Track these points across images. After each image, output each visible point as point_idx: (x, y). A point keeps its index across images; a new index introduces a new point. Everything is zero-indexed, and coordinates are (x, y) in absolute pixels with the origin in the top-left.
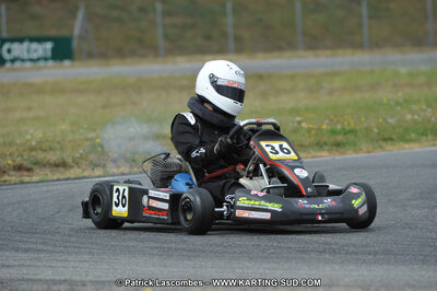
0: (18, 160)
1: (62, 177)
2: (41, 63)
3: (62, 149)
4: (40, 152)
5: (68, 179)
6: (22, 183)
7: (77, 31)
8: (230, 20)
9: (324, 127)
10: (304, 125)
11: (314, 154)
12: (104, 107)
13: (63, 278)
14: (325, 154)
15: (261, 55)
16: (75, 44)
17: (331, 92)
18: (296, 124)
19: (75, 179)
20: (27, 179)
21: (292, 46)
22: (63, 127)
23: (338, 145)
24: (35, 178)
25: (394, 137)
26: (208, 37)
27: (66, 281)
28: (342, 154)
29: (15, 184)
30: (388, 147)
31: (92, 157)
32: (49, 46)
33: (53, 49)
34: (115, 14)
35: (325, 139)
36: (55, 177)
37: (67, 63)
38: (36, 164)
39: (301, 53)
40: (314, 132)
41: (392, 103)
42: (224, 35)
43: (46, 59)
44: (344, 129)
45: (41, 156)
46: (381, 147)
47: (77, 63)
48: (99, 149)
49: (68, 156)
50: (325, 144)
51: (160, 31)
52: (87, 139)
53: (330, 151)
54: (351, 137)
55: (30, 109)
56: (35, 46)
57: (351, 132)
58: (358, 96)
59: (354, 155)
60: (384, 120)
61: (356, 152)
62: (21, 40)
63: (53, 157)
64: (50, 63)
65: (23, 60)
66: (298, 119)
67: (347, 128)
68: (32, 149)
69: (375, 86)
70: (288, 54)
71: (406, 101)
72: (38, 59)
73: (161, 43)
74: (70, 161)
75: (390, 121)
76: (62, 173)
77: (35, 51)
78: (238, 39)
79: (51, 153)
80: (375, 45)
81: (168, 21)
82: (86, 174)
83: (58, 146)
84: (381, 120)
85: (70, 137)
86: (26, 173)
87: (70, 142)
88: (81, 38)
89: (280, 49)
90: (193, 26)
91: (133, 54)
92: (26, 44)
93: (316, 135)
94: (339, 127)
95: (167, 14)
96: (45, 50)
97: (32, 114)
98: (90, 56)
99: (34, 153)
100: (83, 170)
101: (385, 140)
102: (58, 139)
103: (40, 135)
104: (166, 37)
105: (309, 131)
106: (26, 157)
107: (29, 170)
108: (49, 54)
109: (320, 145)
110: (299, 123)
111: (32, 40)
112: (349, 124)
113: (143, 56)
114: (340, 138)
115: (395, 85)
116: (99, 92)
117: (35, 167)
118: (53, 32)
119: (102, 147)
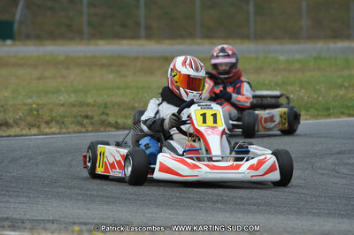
3: (4, 111)
5: (9, 136)
7: (18, 17)
8: (142, 12)
12: (39, 79)
13: (5, 216)
15: (167, 42)
16: (16, 26)
19: (15, 136)
21: (192, 35)
22: (6, 94)
26: (124, 26)
27: (8, 218)
31: (29, 119)
34: (49, 4)
37: (9, 42)
39: (199, 41)
41: (273, 84)
42: (138, 24)
47: (17, 43)
48: (35, 113)
49: (10, 118)
51: (85, 19)
52: (25, 104)
69: (259, 70)
70: (188, 41)
71: (283, 82)
73: (86, 29)
74: (11, 121)
76: (4, 131)
78: (148, 28)
80: (259, 37)
81: (92, 11)
82: (24, 132)
85: (11, 102)
87: (11, 106)
88: (21, 22)
89: (182, 37)
90: (112, 16)
91: (62, 37)
95: (91, 5)
98: (28, 37)
100: (22, 129)
102: (2, 103)
104: (90, 24)
113: (71, 39)
115: (275, 70)
116: (35, 66)
119: (38, 111)
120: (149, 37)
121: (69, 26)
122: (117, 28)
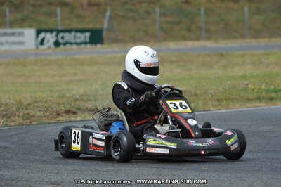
0: (68, 107)
2: (83, 46)
3: (95, 100)
4: (81, 102)
7: (105, 25)
8: (203, 18)
9: (263, 87)
10: (250, 86)
11: (255, 104)
14: (263, 104)
16: (105, 34)
17: (267, 66)
18: (245, 86)
20: (73, 119)
21: (243, 36)
22: (96, 86)
23: (271, 99)
24: (78, 119)
26: (189, 30)
28: (274, 105)
29: (66, 122)
32: (88, 34)
33: (90, 37)
34: (130, 15)
35: (263, 95)
37: (99, 46)
38: (79, 109)
40: (256, 90)
42: (199, 28)
43: (86, 43)
44: (275, 89)
45: (82, 104)
47: (105, 46)
49: (99, 105)
50: (263, 98)
51: (158, 26)
53: (266, 103)
54: (280, 94)
55: (75, 74)
56: (79, 34)
57: (280, 91)
62: (70, 31)
63: (90, 105)
64: (89, 46)
65: (71, 44)
66: (246, 82)
67: (278, 88)
68: (77, 100)
70: (240, 41)
72: (81, 43)
73: (159, 33)
74: (100, 108)
77: (79, 38)
78: (208, 31)
79: (89, 103)
81: (163, 19)
83: (93, 98)
85: (101, 92)
86: (72, 115)
87: (100, 95)
88: (109, 30)
89: (235, 37)
90: (179, 23)
92: (73, 34)
93: (257, 92)
94: (272, 87)
95: (163, 15)
96: (85, 37)
97: (76, 78)
98: (114, 41)
99: (78, 103)
102: (93, 94)
103: (82, 91)
104: (162, 29)
105: (253, 90)
106: (73, 105)
107: (75, 113)
108: (88, 40)
109: (259, 99)
110: (247, 85)
111: (77, 31)
112: (279, 86)
114: (273, 95)
117: (79, 112)
118: (90, 26)
120: (208, 38)
121: (146, 32)
122: (184, 32)
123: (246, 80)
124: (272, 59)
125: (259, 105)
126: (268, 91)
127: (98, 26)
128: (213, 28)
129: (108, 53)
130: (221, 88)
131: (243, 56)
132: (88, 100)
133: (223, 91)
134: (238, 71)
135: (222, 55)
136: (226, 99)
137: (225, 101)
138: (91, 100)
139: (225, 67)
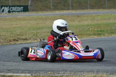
0: (14, 38)
1: (26, 43)
2: (20, 13)
4: (20, 36)
5: (28, 43)
6: (15, 44)
7: (29, 4)
8: (70, 1)
9: (96, 29)
10: (90, 29)
11: (93, 36)
12: (37, 24)
15: (78, 11)
16: (29, 7)
17: (97, 21)
18: (88, 29)
20: (16, 43)
21: (87, 8)
22: (26, 29)
23: (99, 34)
24: (19, 43)
25: (114, 32)
26: (64, 6)
27: (27, 70)
28: (100, 37)
29: (13, 44)
30: (113, 35)
31: (34, 37)
32: (22, 8)
35: (96, 33)
36: (24, 43)
37: (27, 12)
38: (19, 39)
39: (89, 10)
40: (93, 31)
42: (69, 5)
43: (21, 11)
45: (20, 37)
46: (111, 35)
48: (36, 35)
50: (96, 34)
51: (51, 4)
52: (32, 33)
53: (97, 36)
54: (103, 32)
55: (17, 24)
56: (18, 8)
57: (103, 31)
58: (105, 22)
59: (104, 37)
60: (112, 28)
61: (104, 36)
62: (14, 6)
63: (23, 37)
64: (23, 12)
65: (15, 12)
66: (89, 27)
68: (18, 35)
69: (109, 19)
70: (86, 10)
72: (19, 11)
73: (52, 7)
74: (28, 38)
75: (113, 28)
77: (19, 9)
78: (72, 6)
79: (23, 36)
80: (109, 8)
81: (54, 1)
83: (25, 34)
84: (111, 28)
86: (16, 41)
87: (28, 33)
88: (31, 5)
89: (84, 9)
90: (60, 3)
91: (44, 10)
92: (16, 7)
94: (100, 30)
96: (21, 9)
97: (18, 26)
98: (33, 10)
99: (18, 36)
100: (32, 41)
101: (112, 33)
102: (25, 32)
103: (20, 31)
104: (53, 5)
105: (92, 30)
106: (16, 37)
107: (17, 41)
108: (22, 10)
109: (94, 34)
111: (18, 6)
112: (102, 29)
113: (47, 11)
114: (100, 33)
115: (114, 19)
116: (36, 20)
117: (19, 40)
118: (23, 4)
119: (37, 35)
120: (72, 9)
121: (47, 7)
122: (62, 7)
123: (89, 26)
124: (99, 18)
125: (94, 37)
126: (98, 31)
127: (26, 4)
128: (75, 5)
129: (31, 15)
130: (78, 30)
131: (87, 16)
132: (23, 35)
133: (79, 31)
134: (85, 23)
135: (78, 16)
136: (80, 34)
137: (80, 36)
138: (24, 35)
139: (80, 21)
